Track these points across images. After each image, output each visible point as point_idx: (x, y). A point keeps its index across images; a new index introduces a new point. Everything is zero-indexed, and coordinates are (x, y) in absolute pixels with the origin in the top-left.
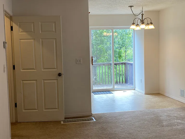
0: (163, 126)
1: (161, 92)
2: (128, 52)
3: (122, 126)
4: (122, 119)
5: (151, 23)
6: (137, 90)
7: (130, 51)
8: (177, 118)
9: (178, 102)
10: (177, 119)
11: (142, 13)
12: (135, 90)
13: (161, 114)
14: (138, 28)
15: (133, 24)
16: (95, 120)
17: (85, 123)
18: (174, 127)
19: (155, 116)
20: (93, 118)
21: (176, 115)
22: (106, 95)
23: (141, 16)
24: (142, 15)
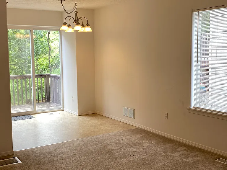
0: (116, 159)
1: (97, 112)
2: (39, 61)
3: (63, 165)
4: (60, 155)
5: (88, 25)
6: (66, 111)
7: (42, 59)
8: (129, 145)
9: (121, 123)
10: (129, 147)
11: (75, 11)
12: (63, 110)
13: (107, 141)
14: (70, 30)
15: (65, 24)
16: (20, 162)
17: (6, 167)
18: (130, 159)
19: (101, 145)
20: (16, 158)
21: (126, 141)
22: (26, 121)
23: (74, 14)
24: (76, 13)
